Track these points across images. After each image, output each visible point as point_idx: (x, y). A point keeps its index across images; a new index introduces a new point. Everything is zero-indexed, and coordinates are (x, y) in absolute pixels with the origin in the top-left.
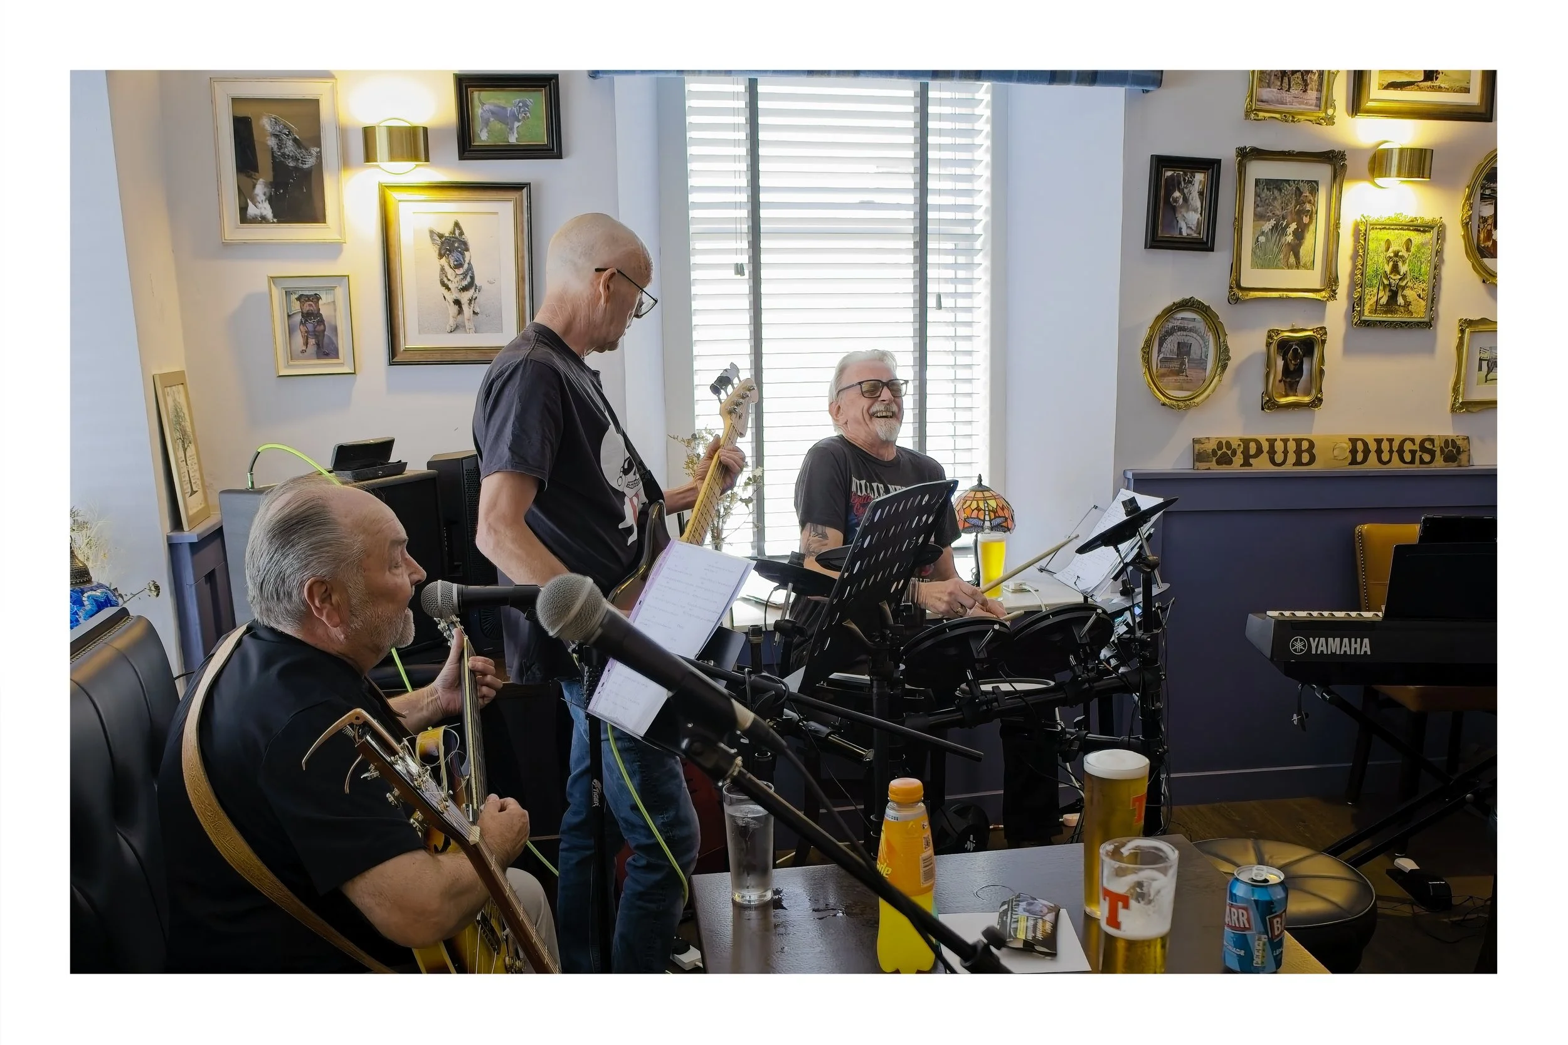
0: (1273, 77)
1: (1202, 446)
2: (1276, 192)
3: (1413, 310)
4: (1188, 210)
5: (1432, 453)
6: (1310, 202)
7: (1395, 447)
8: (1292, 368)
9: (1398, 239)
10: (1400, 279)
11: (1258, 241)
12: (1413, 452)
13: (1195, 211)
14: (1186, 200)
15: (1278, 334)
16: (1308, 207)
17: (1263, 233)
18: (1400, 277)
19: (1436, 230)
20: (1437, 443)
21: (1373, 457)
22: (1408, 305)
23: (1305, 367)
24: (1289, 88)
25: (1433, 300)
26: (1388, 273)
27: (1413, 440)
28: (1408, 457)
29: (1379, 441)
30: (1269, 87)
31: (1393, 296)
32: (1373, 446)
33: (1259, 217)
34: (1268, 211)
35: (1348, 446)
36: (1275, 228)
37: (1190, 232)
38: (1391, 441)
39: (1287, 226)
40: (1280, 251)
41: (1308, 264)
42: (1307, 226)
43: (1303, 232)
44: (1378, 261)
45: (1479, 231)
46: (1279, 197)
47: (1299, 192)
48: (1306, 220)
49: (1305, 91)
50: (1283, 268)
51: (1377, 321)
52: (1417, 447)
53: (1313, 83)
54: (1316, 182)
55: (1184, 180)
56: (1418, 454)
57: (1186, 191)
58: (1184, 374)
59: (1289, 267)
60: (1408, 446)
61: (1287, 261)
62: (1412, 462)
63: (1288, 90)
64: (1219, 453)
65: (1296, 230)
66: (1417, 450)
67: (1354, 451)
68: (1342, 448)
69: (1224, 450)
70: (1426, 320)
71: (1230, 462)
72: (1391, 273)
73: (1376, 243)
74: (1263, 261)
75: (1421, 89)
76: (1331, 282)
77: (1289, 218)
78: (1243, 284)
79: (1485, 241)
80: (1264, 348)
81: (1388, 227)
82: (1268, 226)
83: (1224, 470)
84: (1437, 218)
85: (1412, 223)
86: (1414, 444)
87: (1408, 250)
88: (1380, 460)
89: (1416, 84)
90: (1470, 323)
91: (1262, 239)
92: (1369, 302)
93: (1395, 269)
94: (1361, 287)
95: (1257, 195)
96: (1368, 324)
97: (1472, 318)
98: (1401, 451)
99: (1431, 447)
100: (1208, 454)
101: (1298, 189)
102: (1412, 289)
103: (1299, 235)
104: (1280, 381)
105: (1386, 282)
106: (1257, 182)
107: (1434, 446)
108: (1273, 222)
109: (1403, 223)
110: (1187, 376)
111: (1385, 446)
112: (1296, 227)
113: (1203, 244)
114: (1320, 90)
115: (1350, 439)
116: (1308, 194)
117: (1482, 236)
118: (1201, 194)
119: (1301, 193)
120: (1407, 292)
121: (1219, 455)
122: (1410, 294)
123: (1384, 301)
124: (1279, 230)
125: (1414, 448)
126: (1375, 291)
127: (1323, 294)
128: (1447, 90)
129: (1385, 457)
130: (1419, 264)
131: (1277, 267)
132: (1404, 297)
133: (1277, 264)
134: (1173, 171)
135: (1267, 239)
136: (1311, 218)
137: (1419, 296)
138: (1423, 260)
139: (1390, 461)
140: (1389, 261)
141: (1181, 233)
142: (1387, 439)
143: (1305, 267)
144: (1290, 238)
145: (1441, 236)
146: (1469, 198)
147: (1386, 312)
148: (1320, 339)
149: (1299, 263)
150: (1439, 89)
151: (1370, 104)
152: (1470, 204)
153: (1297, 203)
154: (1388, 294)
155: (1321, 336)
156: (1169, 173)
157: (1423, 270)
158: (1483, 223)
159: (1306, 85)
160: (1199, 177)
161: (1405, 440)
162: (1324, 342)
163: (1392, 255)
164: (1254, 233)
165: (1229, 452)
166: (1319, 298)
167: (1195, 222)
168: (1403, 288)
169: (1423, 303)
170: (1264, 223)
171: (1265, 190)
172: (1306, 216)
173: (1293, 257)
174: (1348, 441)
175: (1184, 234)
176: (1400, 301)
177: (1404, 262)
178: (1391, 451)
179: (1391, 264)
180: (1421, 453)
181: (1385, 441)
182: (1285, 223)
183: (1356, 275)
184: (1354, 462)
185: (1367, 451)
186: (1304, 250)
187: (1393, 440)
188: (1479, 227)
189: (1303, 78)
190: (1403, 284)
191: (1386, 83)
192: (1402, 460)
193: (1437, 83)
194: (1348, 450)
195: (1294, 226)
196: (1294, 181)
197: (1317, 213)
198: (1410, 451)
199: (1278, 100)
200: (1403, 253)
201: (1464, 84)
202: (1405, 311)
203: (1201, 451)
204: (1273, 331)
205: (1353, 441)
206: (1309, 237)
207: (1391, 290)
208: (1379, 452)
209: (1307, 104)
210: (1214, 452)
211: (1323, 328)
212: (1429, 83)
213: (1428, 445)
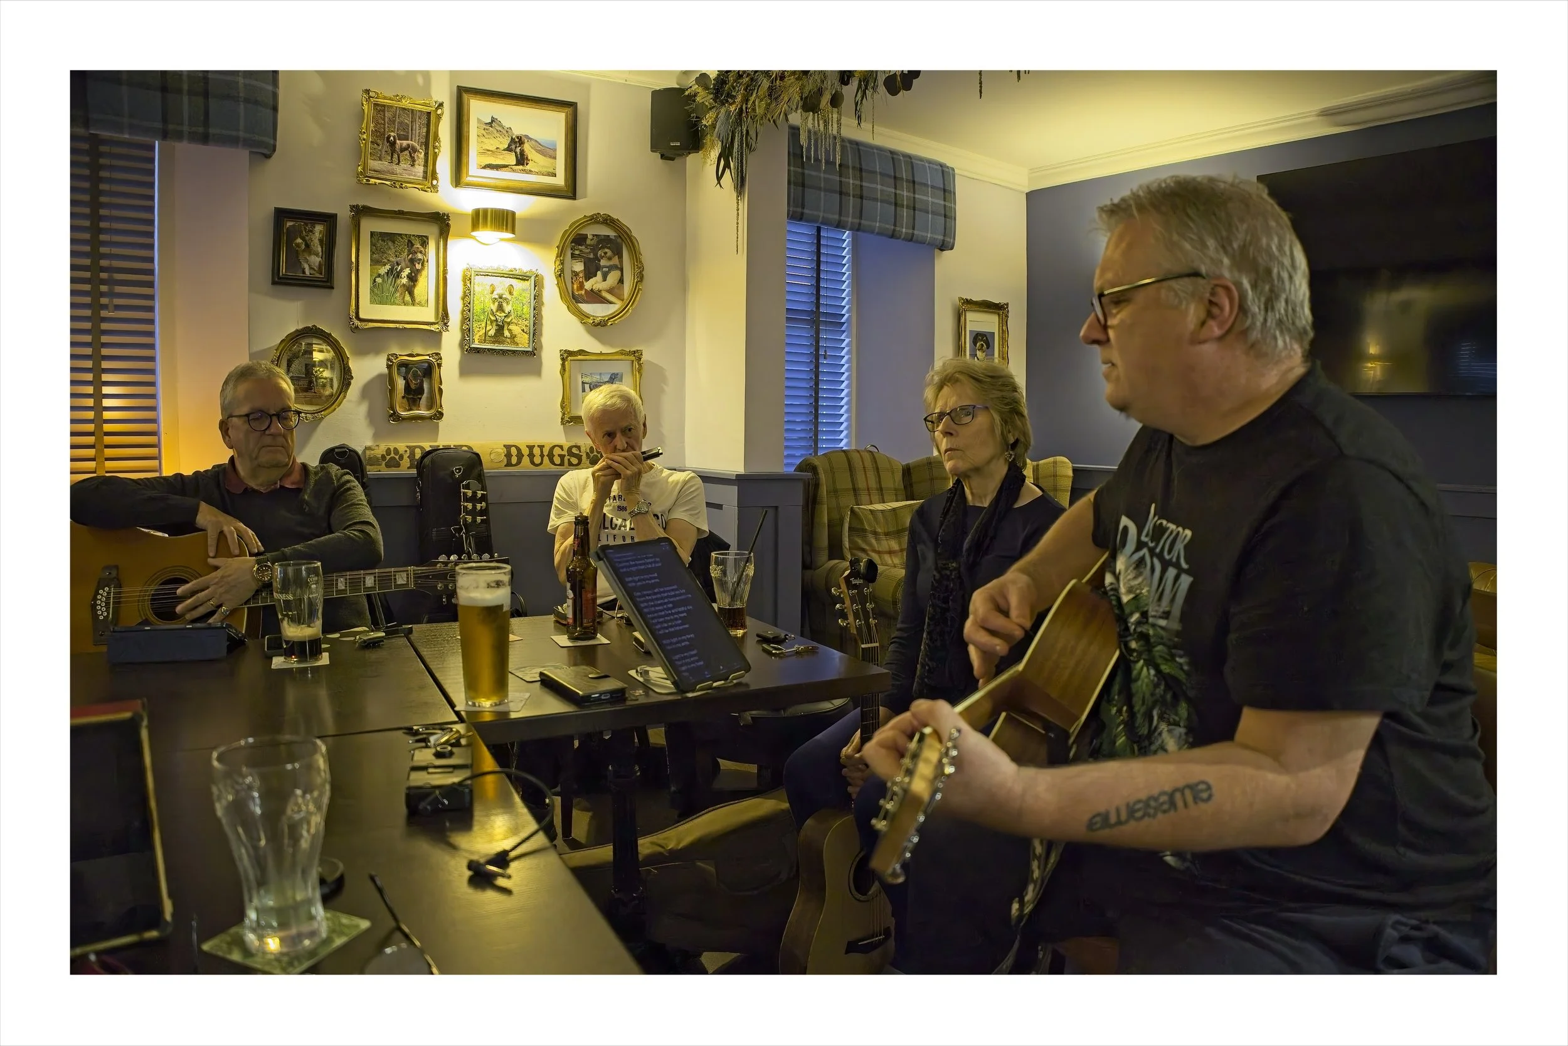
0: (384, 153)
1: (372, 452)
2: (390, 244)
3: (518, 342)
4: (310, 254)
5: (579, 458)
6: (421, 252)
7: (546, 452)
8: (413, 387)
9: (502, 285)
10: (505, 317)
11: (375, 282)
12: (562, 457)
13: (317, 255)
14: (307, 246)
15: (397, 358)
16: (420, 256)
17: (379, 276)
18: (505, 315)
19: (533, 278)
20: (583, 449)
21: (526, 460)
22: (514, 337)
23: (426, 386)
24: (399, 162)
25: (535, 332)
26: (494, 311)
27: (561, 447)
28: (557, 460)
29: (531, 448)
30: (380, 160)
31: (500, 329)
32: (526, 451)
33: (375, 262)
34: (383, 257)
35: (504, 451)
36: (391, 270)
37: (312, 272)
38: (541, 447)
39: (401, 270)
40: (396, 290)
41: (423, 302)
42: (419, 271)
43: (416, 275)
44: (483, 301)
45: (572, 283)
46: (392, 247)
47: (410, 244)
48: (418, 266)
49: (413, 165)
50: (400, 305)
51: (486, 349)
52: (565, 453)
53: (420, 160)
54: (427, 237)
55: (305, 229)
56: (566, 458)
57: (307, 238)
58: (313, 391)
59: (405, 304)
60: (557, 451)
61: (404, 298)
62: (562, 464)
63: (398, 164)
64: (388, 457)
65: (410, 274)
66: (565, 455)
67: (508, 455)
68: (499, 454)
69: (392, 455)
70: (530, 349)
71: (398, 465)
72: (497, 311)
73: (481, 286)
74: (379, 296)
75: (514, 171)
76: (444, 317)
77: (403, 264)
78: (362, 316)
79: (578, 290)
80: (386, 371)
81: (490, 274)
82: (383, 270)
83: (393, 471)
84: (534, 270)
85: (511, 273)
86: (563, 450)
87: (511, 293)
88: (532, 462)
89: (510, 167)
90: (570, 353)
91: (379, 280)
92: (478, 335)
93: (500, 308)
94: (469, 321)
95: (372, 244)
96: (478, 351)
97: (571, 349)
98: (551, 456)
99: (578, 452)
100: (378, 459)
101: (409, 241)
102: (516, 324)
103: (413, 278)
104: (403, 397)
105: (493, 318)
106: (372, 234)
107: (580, 452)
108: (388, 267)
109: (504, 272)
110: (315, 393)
111: (537, 451)
112: (410, 271)
113: (325, 281)
114: (426, 165)
115: (504, 446)
116: (419, 246)
117: (575, 286)
118: (321, 241)
119: (413, 245)
120: (512, 327)
121: (387, 459)
122: (516, 329)
123: (492, 333)
124: (394, 274)
125: (563, 453)
126: (484, 325)
127: (436, 326)
128: (537, 173)
129: (537, 460)
130: (521, 305)
131: (394, 304)
132: (510, 330)
133: (394, 301)
134: (295, 221)
135: (383, 281)
136: (422, 265)
137: (523, 331)
138: (524, 302)
139: (541, 463)
140: (494, 302)
141: (304, 272)
142: (538, 446)
143: (420, 304)
144: (405, 281)
145: (538, 284)
146: (559, 255)
147: (494, 343)
148: (436, 363)
149: (414, 300)
150: (530, 172)
151: (469, 179)
152: (561, 260)
153: (410, 253)
154: (495, 327)
155: (437, 360)
156: (289, 224)
157: (525, 310)
158: (575, 276)
159: (414, 161)
160: (319, 228)
161: (554, 446)
162: (439, 365)
163: (497, 297)
164: (371, 275)
165: (397, 457)
166: (433, 329)
167: (317, 264)
168: (509, 324)
169: (526, 336)
170: (380, 267)
171: (380, 241)
172: (419, 263)
173: (408, 295)
174: (503, 447)
175: (307, 272)
176: (506, 333)
177: (508, 303)
178: (542, 456)
179: (497, 304)
180: (569, 457)
181: (536, 447)
182: (399, 268)
183: (465, 311)
184: (509, 464)
185: (520, 455)
186: (418, 290)
187: (543, 446)
188: (572, 279)
189: (411, 155)
190: (509, 320)
191: (483, 165)
192: (552, 462)
193: (528, 167)
194: (503, 455)
195: (407, 271)
196: (406, 235)
197: (428, 262)
198: (559, 455)
199: (389, 171)
200: (507, 295)
201: (551, 170)
202: (511, 342)
203: (372, 456)
204: (392, 355)
205: (508, 447)
206: (422, 281)
207: (497, 325)
208: (531, 455)
209: (415, 176)
210: (383, 456)
211: (438, 354)
212: (521, 167)
213: (574, 451)
